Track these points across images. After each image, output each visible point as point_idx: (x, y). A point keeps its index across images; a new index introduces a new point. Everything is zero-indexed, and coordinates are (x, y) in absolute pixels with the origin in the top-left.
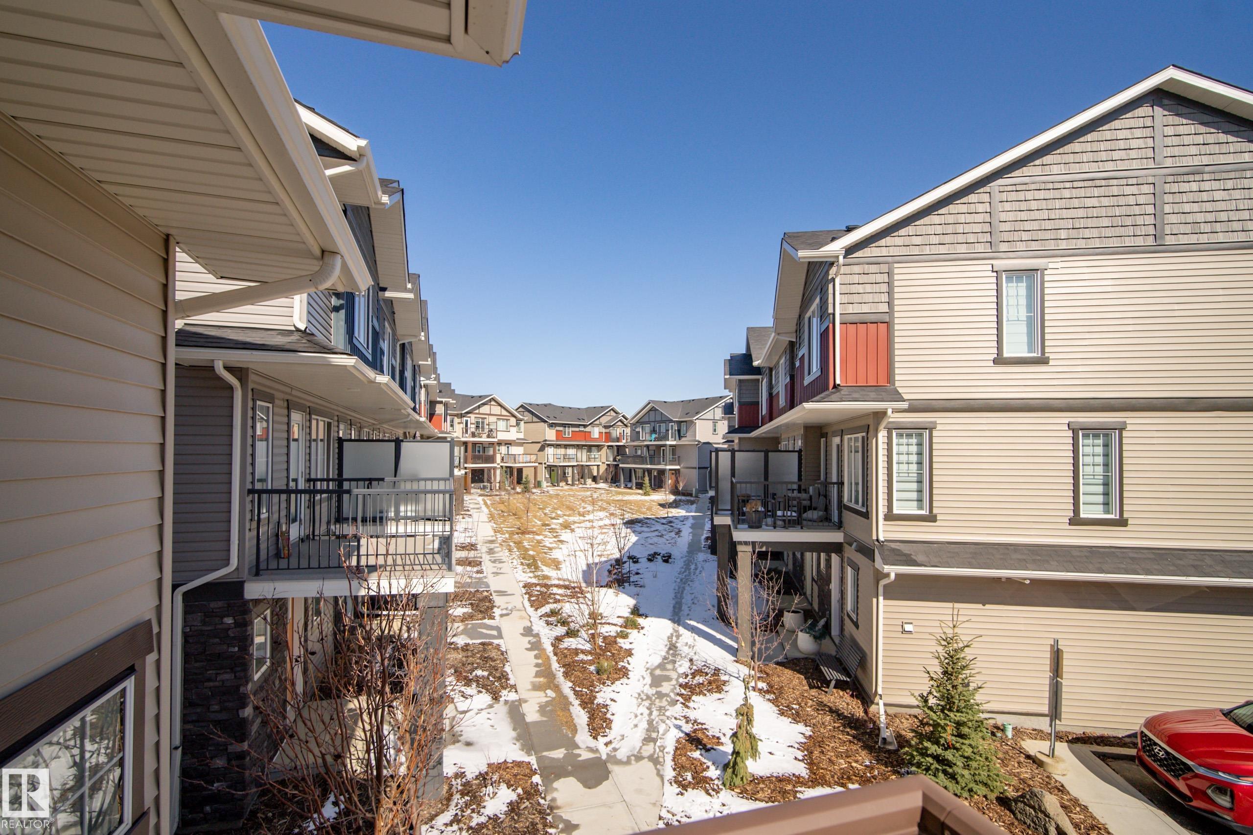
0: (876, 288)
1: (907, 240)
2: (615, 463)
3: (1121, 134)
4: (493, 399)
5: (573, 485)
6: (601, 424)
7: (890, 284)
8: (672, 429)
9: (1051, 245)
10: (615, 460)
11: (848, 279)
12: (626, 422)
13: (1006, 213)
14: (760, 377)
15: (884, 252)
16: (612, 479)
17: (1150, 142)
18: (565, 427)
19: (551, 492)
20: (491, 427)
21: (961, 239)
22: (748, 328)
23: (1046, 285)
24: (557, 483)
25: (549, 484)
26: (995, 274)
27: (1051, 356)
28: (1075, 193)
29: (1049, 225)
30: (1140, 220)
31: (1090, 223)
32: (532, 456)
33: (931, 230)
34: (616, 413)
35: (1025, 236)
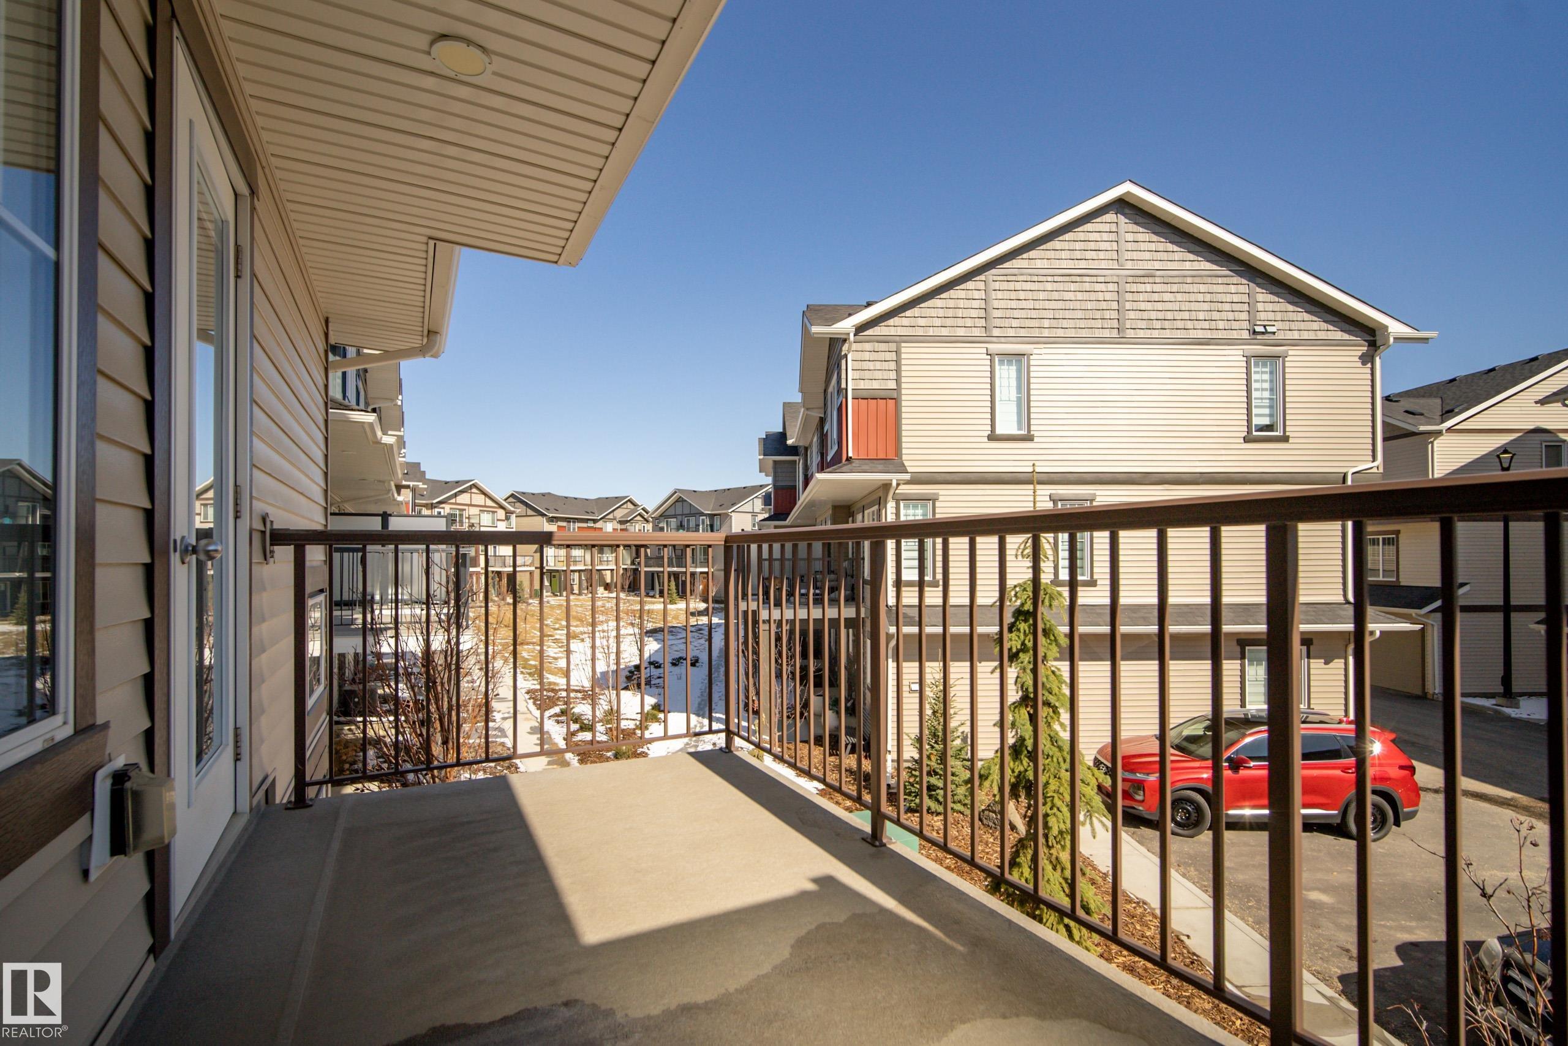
0: (885, 365)
1: (913, 322)
2: (634, 567)
3: (1093, 236)
4: (475, 486)
5: (580, 594)
6: (615, 519)
7: (898, 362)
8: (703, 523)
9: (1036, 333)
10: (633, 563)
11: (859, 356)
12: (646, 516)
13: (999, 301)
14: (796, 458)
15: (892, 331)
16: (629, 587)
17: (1115, 246)
18: (570, 522)
19: (552, 603)
20: (472, 521)
21: (960, 322)
22: (784, 404)
23: (1032, 369)
24: (560, 592)
25: (549, 594)
26: (989, 357)
27: (1036, 434)
28: (1055, 286)
29: (1034, 314)
30: (1107, 315)
31: (1068, 314)
32: (527, 558)
33: (933, 313)
34: (635, 505)
35: (1015, 323)
